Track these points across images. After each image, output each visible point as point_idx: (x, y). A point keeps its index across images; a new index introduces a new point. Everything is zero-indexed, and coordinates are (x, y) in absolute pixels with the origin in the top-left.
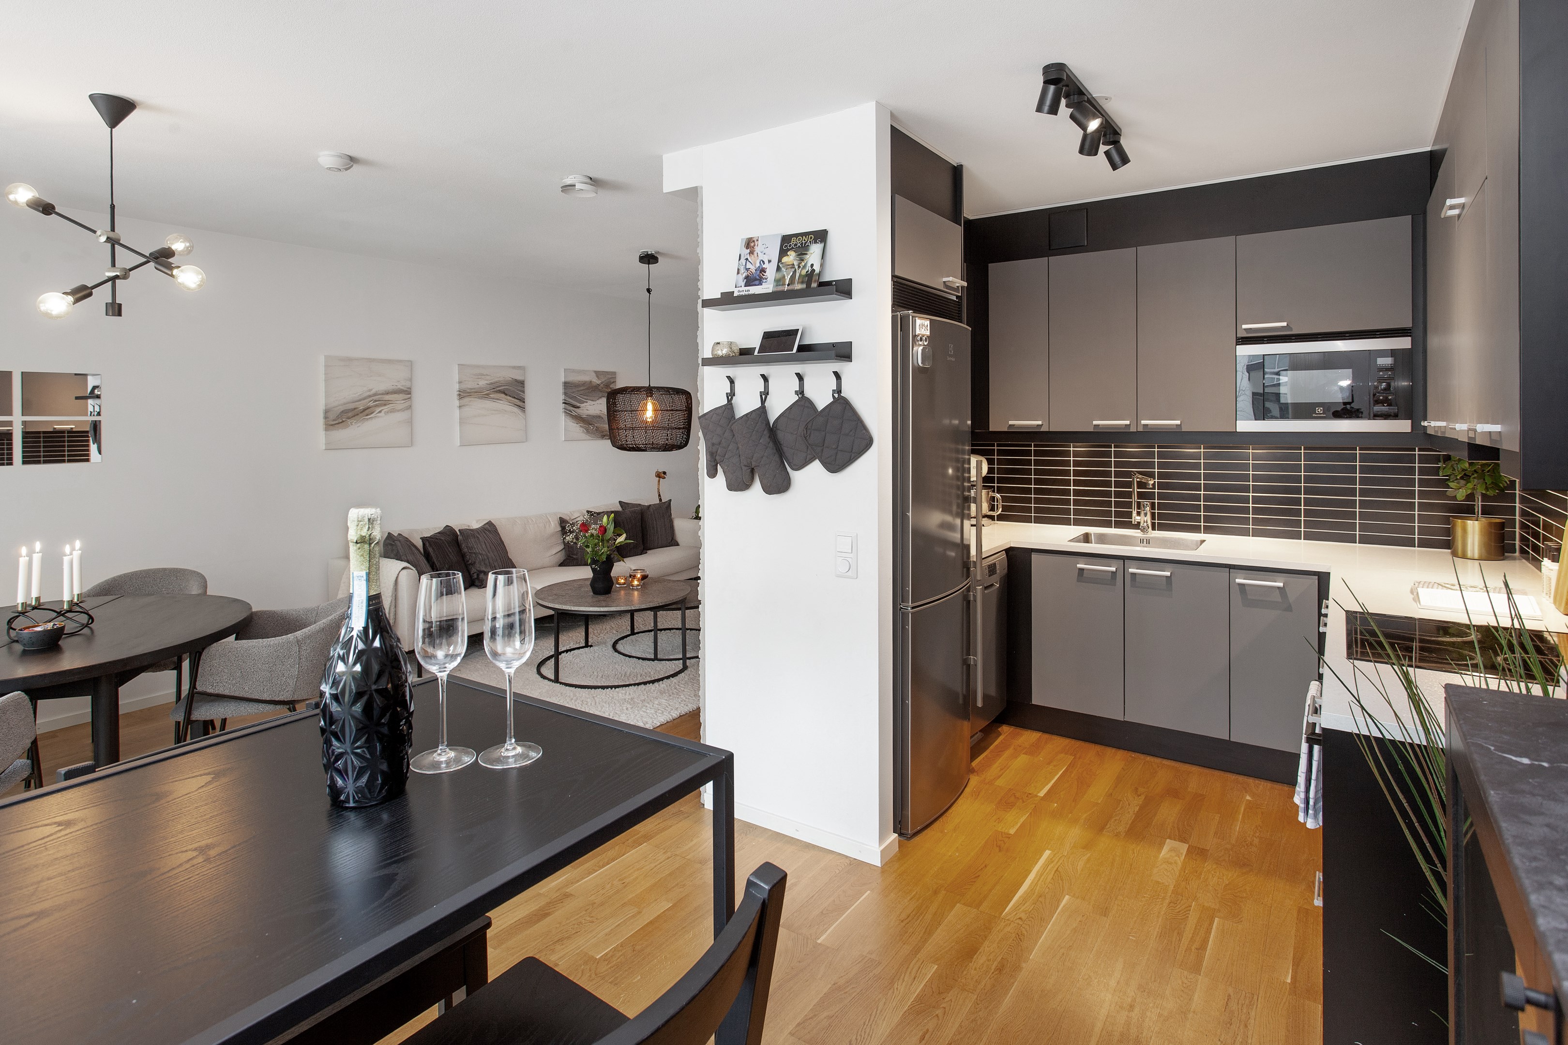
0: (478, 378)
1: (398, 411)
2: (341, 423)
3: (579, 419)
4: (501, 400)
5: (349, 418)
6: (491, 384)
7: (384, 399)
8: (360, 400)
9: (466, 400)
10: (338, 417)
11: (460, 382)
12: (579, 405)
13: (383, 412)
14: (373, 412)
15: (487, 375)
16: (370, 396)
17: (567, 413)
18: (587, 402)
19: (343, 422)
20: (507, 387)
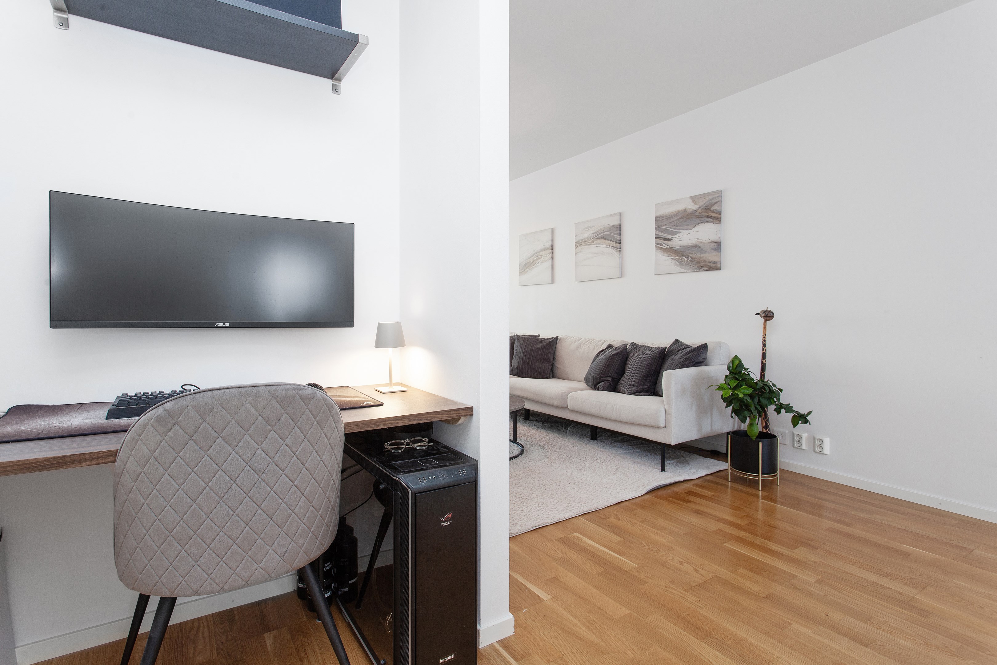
0: (587, 230)
1: (546, 261)
2: (524, 271)
3: (671, 251)
5: (527, 268)
6: (595, 232)
7: (540, 255)
8: (530, 258)
9: (580, 248)
11: (576, 236)
12: (670, 237)
13: (539, 262)
14: (536, 264)
15: (592, 227)
16: (534, 254)
17: (659, 247)
18: (680, 232)
19: (525, 270)
20: (606, 233)
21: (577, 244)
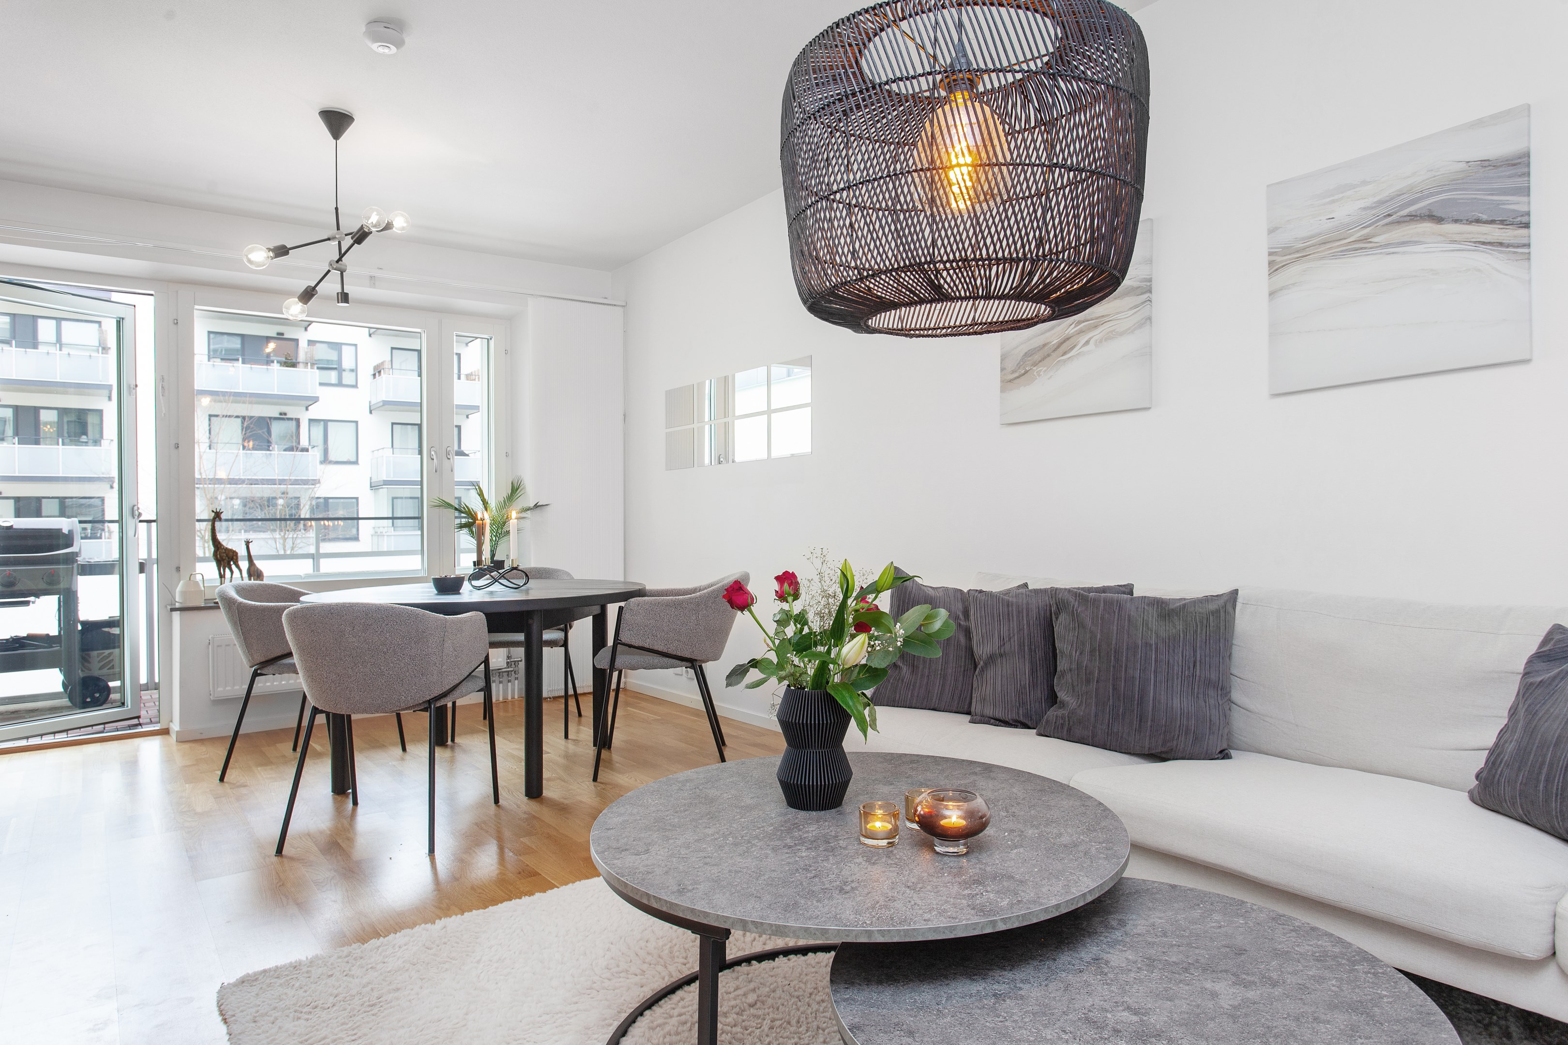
0: (1333, 202)
1: (1121, 334)
2: (1024, 374)
4: (1416, 243)
5: (1035, 364)
6: (1381, 203)
7: (1094, 316)
9: (1293, 271)
10: (1019, 366)
11: (1272, 231)
13: (1092, 341)
14: (1075, 346)
15: (1364, 183)
19: (1026, 372)
20: (1443, 196)
21: (1278, 259)
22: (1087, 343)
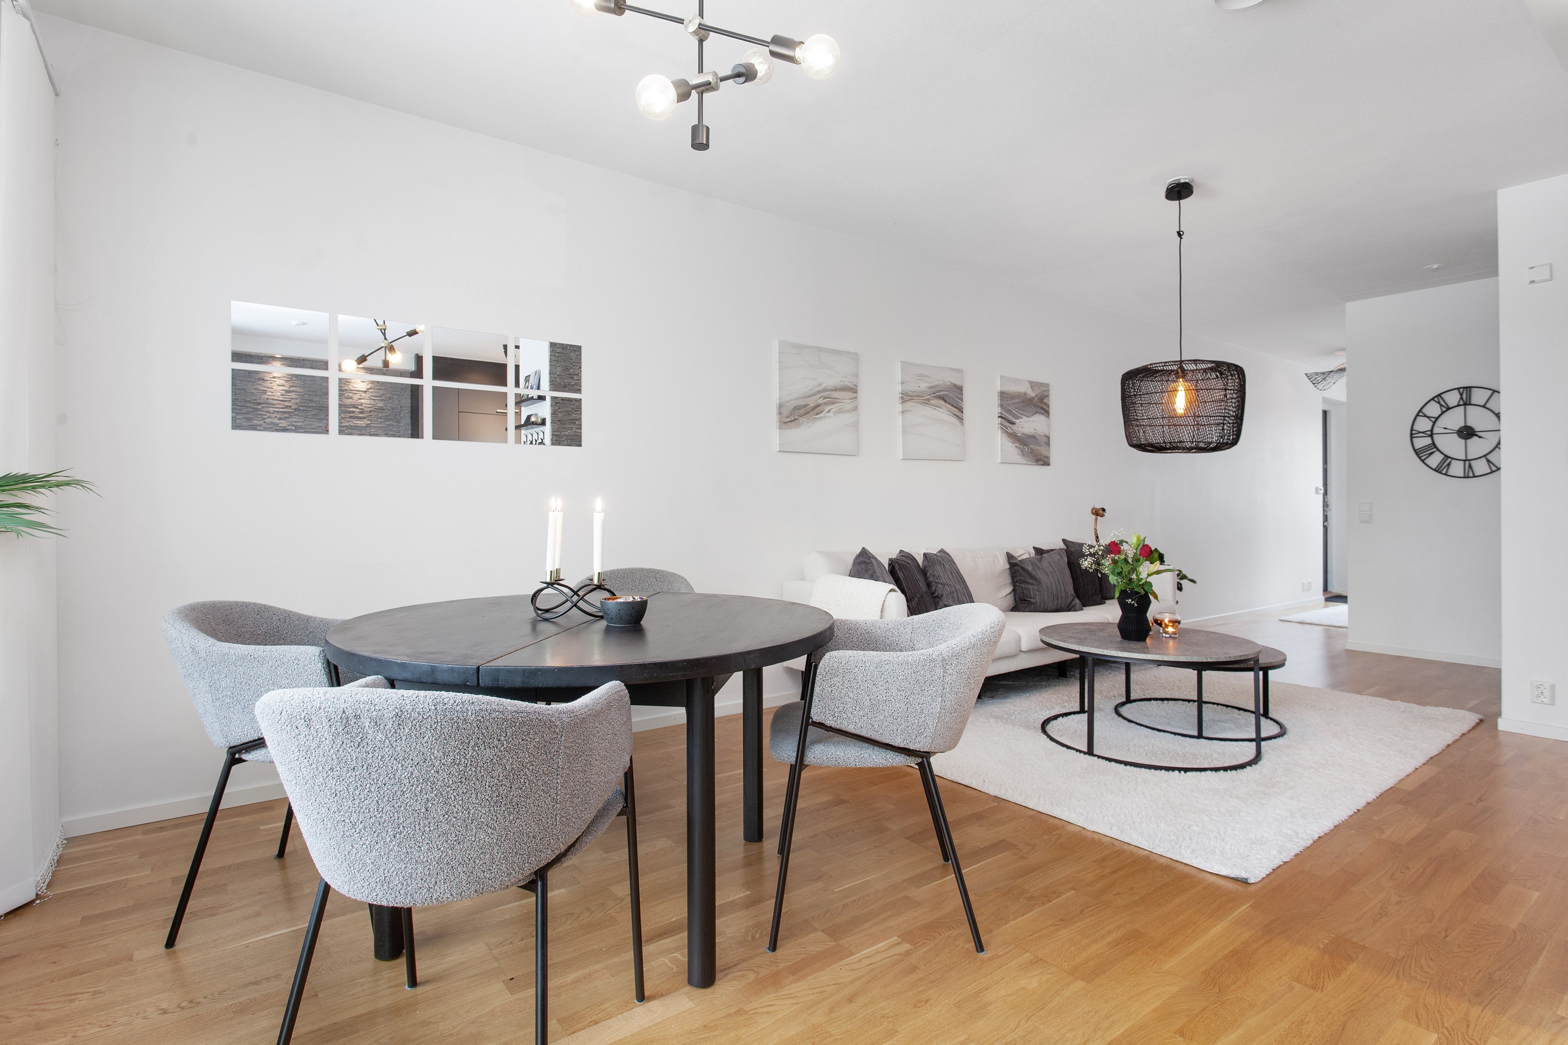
0: (920, 380)
1: (846, 411)
3: (1014, 437)
4: (941, 408)
5: (801, 416)
6: (932, 387)
7: (833, 397)
8: (810, 396)
9: (909, 404)
10: (790, 415)
11: (903, 383)
12: (1014, 420)
13: (832, 411)
14: (822, 411)
15: (928, 377)
16: (820, 392)
17: (1004, 429)
18: (1022, 418)
19: (795, 420)
20: (946, 393)
21: (905, 397)
22: (829, 411)
